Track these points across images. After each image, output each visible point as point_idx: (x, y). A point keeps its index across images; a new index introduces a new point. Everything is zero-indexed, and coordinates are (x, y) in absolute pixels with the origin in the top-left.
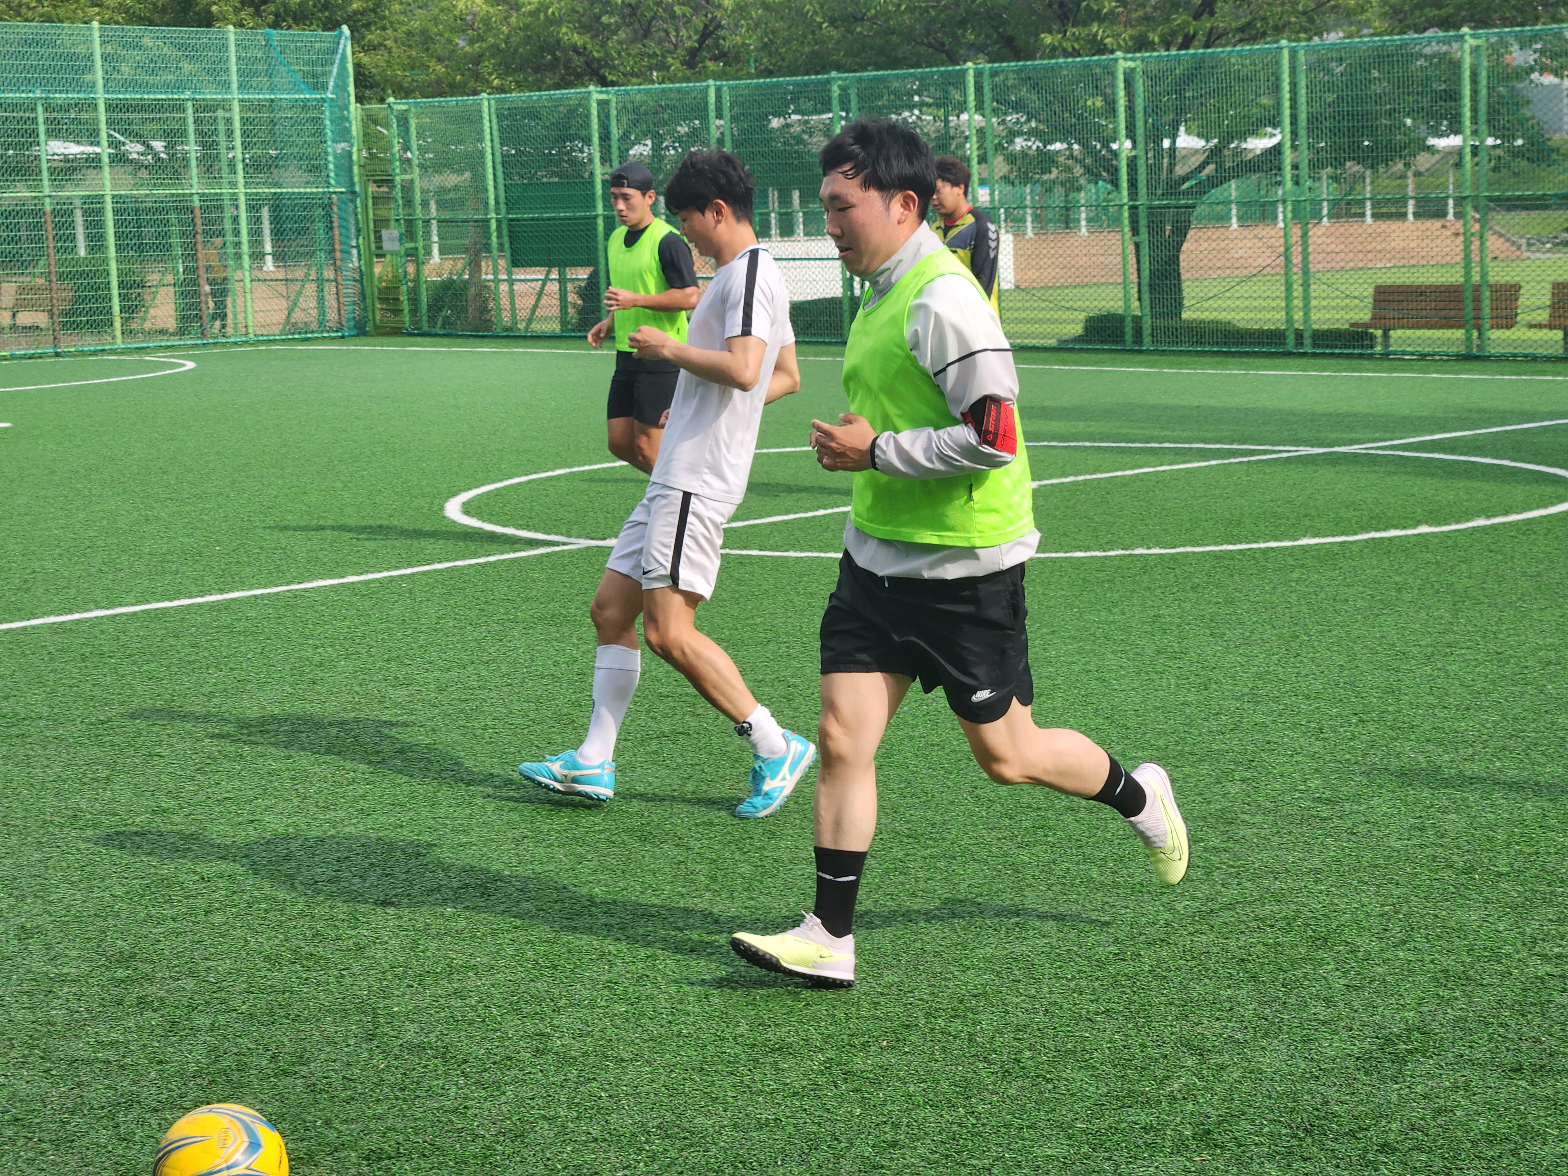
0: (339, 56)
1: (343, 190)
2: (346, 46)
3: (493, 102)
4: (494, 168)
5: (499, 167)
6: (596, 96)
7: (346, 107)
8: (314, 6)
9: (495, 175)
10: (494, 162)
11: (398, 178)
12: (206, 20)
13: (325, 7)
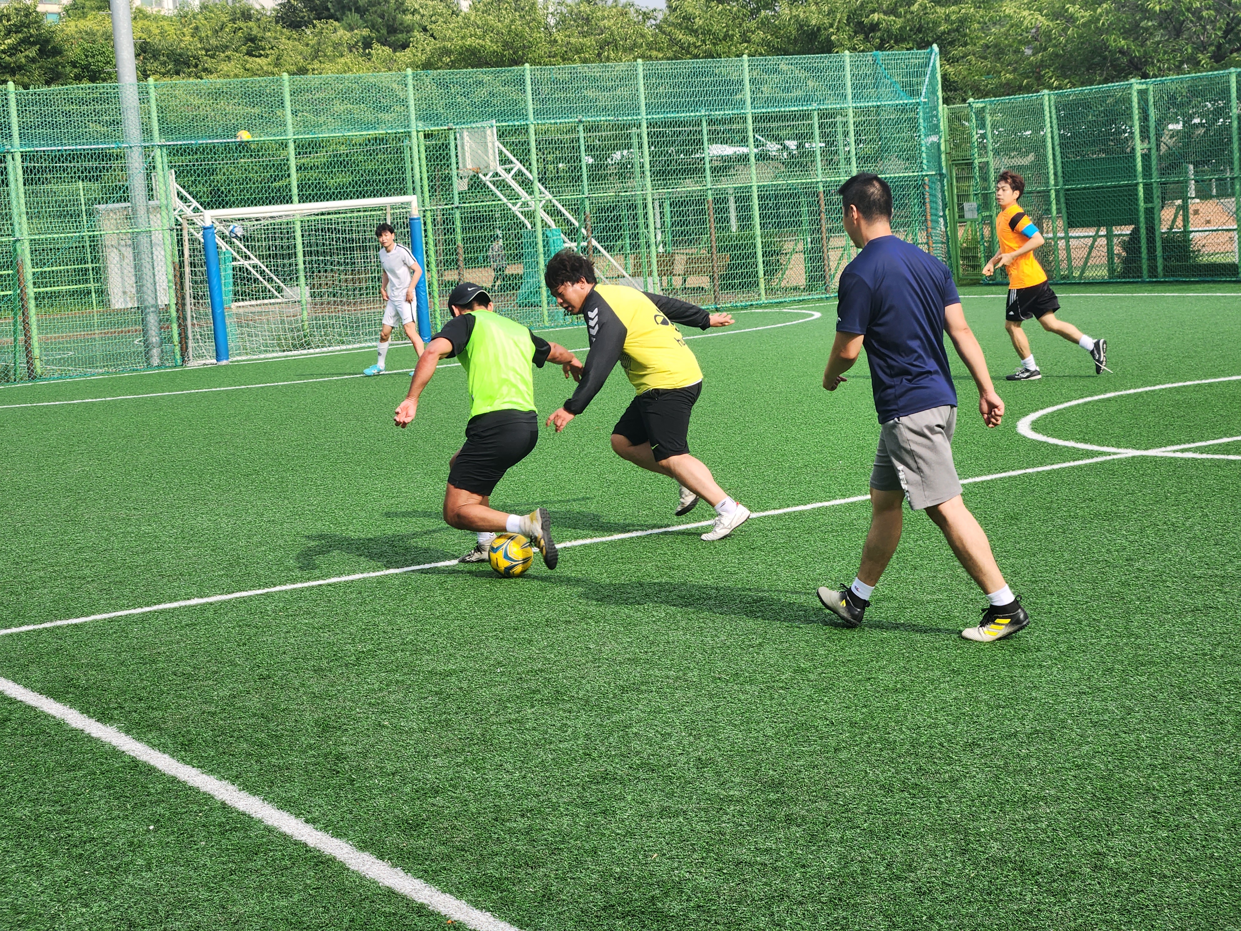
0: (930, 68)
1: (934, 173)
2: (936, 59)
3: (1052, 97)
4: (1053, 149)
5: (1057, 148)
6: (1136, 87)
7: (935, 108)
8: (911, 30)
9: (1054, 154)
10: (1053, 144)
11: (976, 161)
12: (828, 47)
13: (919, 30)
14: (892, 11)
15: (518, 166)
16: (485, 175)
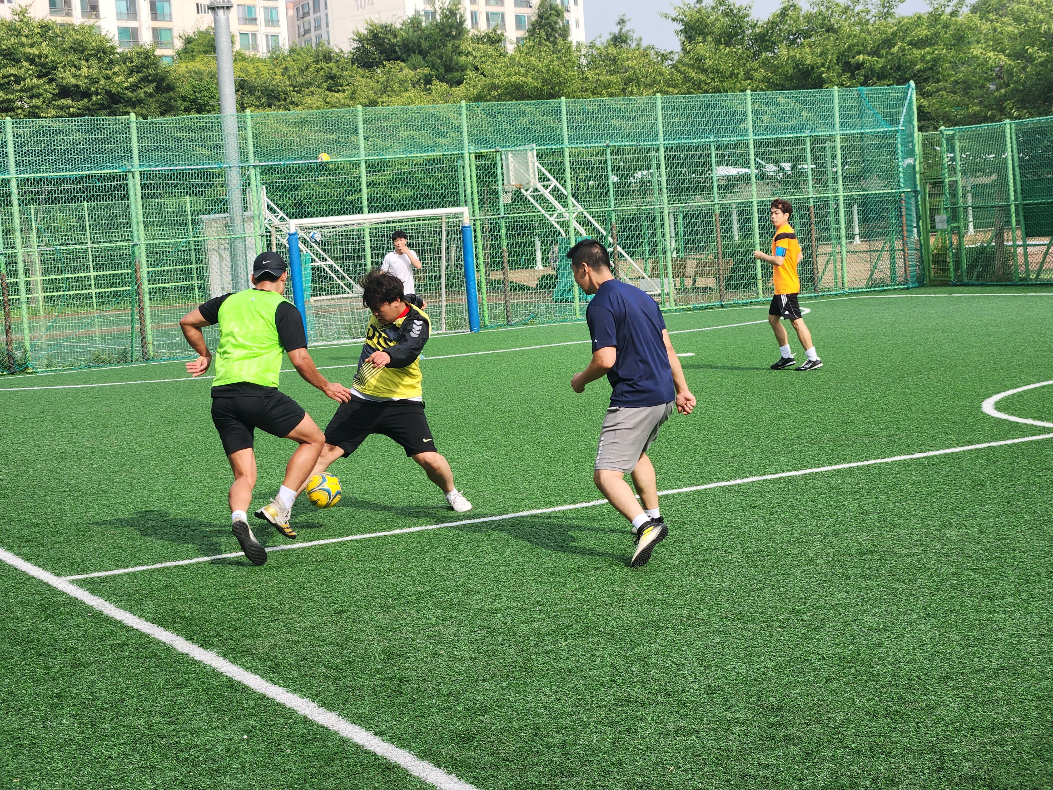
0: (907, 101)
1: (909, 190)
2: (912, 94)
3: (1013, 125)
4: (1013, 169)
5: (1017, 169)
7: (911, 135)
8: (891, 69)
9: (1014, 175)
10: (1013, 166)
11: (946, 180)
12: (819, 84)
13: (898, 69)
14: (875, 53)
15: (554, 183)
16: (526, 190)
